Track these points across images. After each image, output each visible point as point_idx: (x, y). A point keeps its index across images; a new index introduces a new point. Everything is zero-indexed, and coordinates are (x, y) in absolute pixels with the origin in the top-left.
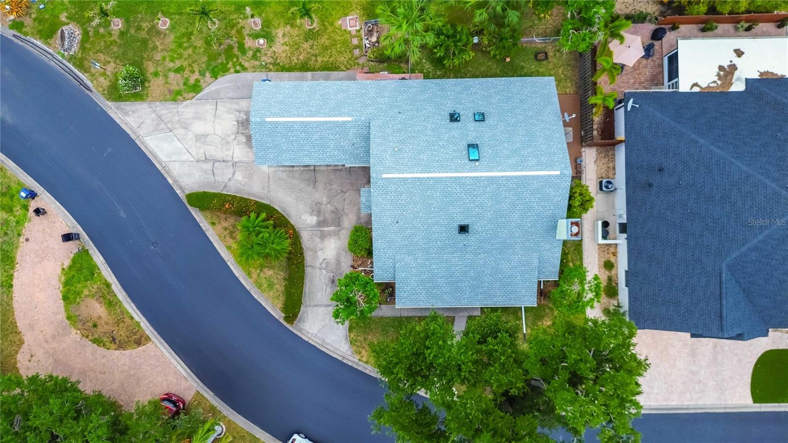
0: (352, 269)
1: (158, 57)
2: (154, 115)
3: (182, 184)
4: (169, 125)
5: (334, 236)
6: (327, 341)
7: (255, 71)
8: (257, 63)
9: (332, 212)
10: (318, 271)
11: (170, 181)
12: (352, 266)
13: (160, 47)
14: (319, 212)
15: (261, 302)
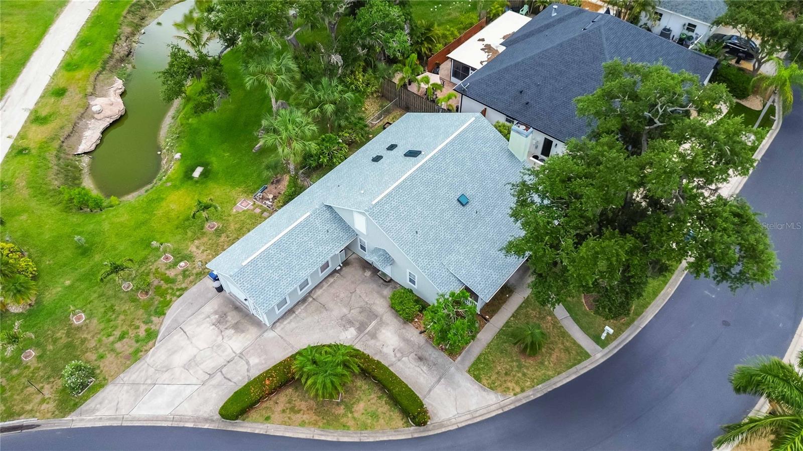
0: (423, 335)
1: (92, 344)
2: (125, 387)
3: (206, 415)
4: (149, 381)
5: (381, 326)
6: (473, 408)
7: (195, 284)
8: (192, 278)
9: (360, 313)
10: (399, 363)
11: (190, 425)
12: (421, 333)
13: (89, 337)
14: (351, 323)
15: (381, 439)
